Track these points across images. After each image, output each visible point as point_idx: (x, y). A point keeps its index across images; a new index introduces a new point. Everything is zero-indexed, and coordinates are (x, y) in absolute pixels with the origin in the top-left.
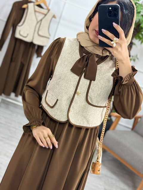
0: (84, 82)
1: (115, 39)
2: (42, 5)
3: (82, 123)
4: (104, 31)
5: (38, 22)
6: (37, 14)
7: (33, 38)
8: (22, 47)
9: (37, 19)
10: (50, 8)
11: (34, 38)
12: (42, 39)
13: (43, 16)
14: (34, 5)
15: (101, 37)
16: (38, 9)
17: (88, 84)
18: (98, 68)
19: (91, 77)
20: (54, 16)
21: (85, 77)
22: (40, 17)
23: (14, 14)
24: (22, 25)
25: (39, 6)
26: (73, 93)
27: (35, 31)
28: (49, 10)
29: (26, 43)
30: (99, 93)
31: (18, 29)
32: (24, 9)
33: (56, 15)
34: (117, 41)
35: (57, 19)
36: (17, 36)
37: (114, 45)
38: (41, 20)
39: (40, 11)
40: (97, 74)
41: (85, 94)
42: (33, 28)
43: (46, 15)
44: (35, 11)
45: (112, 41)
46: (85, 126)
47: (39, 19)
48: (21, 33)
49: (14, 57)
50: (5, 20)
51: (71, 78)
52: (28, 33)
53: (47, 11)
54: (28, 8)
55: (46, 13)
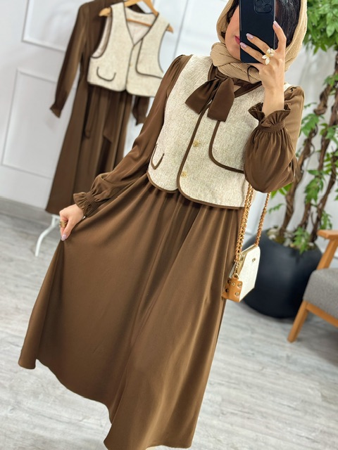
0: (208, 124)
1: (270, 50)
2: (142, 5)
3: (202, 195)
4: (249, 36)
5: (134, 46)
6: (132, 27)
7: (127, 82)
8: (104, 102)
9: (132, 39)
10: (156, 8)
11: (129, 79)
12: (145, 80)
13: (146, 29)
14: (124, 7)
15: (245, 46)
16: (132, 15)
17: (214, 128)
18: (234, 103)
19: (220, 115)
20: (169, 29)
21: (209, 116)
22: (139, 32)
23: (82, 32)
24: (101, 55)
25: (135, 8)
26: (188, 142)
27: (129, 65)
28: (157, 16)
29: (111, 93)
30: (231, 145)
31: (94, 64)
32: (104, 18)
33: (172, 25)
34: (272, 55)
35: (175, 34)
36: (93, 79)
37: (267, 61)
38: (142, 39)
39: (137, 20)
40: (231, 110)
41: (208, 145)
42: (126, 59)
43: (150, 27)
44: (128, 21)
45: (264, 54)
46: (208, 201)
47: (137, 37)
48: (101, 74)
49: (88, 127)
50: (64, 48)
51: (185, 117)
52: (115, 71)
53: (152, 17)
54: (111, 16)
55: (150, 23)
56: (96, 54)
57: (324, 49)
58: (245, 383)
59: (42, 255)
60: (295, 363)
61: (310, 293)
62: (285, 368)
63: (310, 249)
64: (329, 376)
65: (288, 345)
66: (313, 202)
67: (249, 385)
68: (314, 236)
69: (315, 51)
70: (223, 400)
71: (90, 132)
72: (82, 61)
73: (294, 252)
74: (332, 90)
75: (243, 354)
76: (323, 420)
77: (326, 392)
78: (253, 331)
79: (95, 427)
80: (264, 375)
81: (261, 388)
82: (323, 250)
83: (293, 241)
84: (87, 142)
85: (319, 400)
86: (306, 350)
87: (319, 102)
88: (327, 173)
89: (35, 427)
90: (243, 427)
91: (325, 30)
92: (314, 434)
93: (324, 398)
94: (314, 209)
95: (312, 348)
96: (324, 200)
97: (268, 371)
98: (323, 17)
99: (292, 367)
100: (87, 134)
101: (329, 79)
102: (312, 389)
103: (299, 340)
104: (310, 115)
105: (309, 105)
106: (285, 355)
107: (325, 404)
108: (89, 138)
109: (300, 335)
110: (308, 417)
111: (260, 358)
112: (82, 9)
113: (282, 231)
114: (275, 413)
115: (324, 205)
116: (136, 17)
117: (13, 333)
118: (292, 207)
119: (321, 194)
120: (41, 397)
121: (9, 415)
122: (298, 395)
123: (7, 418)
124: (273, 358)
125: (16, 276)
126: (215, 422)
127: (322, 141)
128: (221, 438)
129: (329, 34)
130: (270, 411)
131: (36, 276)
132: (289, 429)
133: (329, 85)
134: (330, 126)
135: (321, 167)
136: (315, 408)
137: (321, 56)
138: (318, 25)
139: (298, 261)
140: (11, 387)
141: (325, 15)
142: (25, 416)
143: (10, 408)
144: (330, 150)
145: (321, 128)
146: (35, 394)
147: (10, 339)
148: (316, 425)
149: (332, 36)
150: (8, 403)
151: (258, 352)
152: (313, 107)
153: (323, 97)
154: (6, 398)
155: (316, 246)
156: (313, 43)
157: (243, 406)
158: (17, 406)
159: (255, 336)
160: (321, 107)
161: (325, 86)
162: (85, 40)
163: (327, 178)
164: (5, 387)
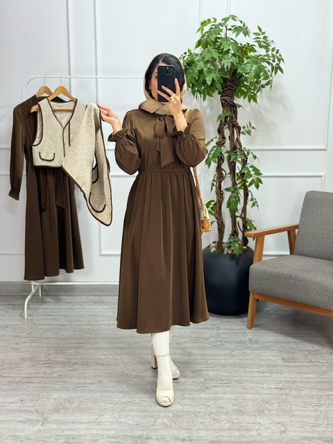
2: (62, 96)
4: (163, 87)
5: (64, 129)
6: (58, 115)
9: (61, 124)
10: (74, 96)
13: (70, 114)
14: (49, 101)
16: (56, 105)
22: (65, 118)
23: (21, 128)
24: (40, 142)
25: (57, 100)
28: (76, 102)
31: (36, 150)
32: (35, 113)
36: (38, 162)
38: (69, 122)
39: (61, 108)
43: (73, 111)
44: (54, 111)
47: (64, 122)
48: (43, 157)
52: (54, 152)
53: (72, 104)
54: (40, 110)
55: (72, 108)
56: (35, 143)
57: (210, 95)
58: (219, 365)
59: (30, 318)
60: (256, 342)
61: (253, 284)
62: (249, 347)
63: (245, 251)
64: (285, 345)
65: (249, 331)
66: (237, 214)
67: (223, 366)
68: (245, 241)
69: (204, 99)
70: (205, 380)
71: (45, 205)
72: (26, 152)
73: (233, 256)
74: (225, 125)
75: (213, 346)
76: (286, 375)
77: (285, 356)
78: (218, 329)
79: (110, 420)
80: (233, 356)
81: (234, 365)
82: (253, 248)
83: (229, 247)
84: (45, 214)
85: (280, 362)
86: (263, 331)
87: (218, 136)
88: (240, 188)
89: (63, 431)
90: (225, 393)
91: (205, 81)
92: (281, 385)
93: (284, 360)
94: (239, 220)
95: (267, 329)
96: (244, 210)
97: (237, 352)
98: (201, 72)
99: (255, 346)
100: (44, 207)
101: (220, 117)
102: (274, 356)
103: (257, 326)
104: (214, 147)
105: (212, 140)
106: (247, 339)
107: (285, 364)
108: (45, 211)
109: (255, 323)
110: (274, 375)
111: (228, 345)
112: (16, 111)
113: (220, 243)
114: (247, 379)
115: (245, 214)
116: (60, 106)
117: (25, 376)
118: (222, 223)
119: (240, 206)
120: (62, 411)
121: (41, 428)
122: (263, 363)
123: (40, 430)
124: (238, 343)
125: (14, 337)
126: (202, 395)
127: (229, 164)
128: (210, 404)
129: (209, 83)
130: (243, 378)
131: (31, 332)
132: (261, 386)
133: (221, 121)
134: (231, 151)
135: (234, 184)
136: (278, 368)
137: (210, 101)
138: (199, 78)
139: (237, 263)
140: (37, 411)
141: (202, 70)
142: (54, 426)
143: (40, 424)
144: (237, 171)
145: (226, 155)
146: (57, 411)
147: (25, 380)
148: (282, 379)
149: (212, 84)
150: (38, 421)
151: (225, 342)
152: (215, 141)
153: (220, 131)
154: (35, 418)
155: (249, 248)
156: (200, 93)
157: (222, 380)
158: (45, 421)
159: (220, 331)
160: (221, 140)
161: (219, 122)
162: (24, 134)
163: (241, 192)
164: (32, 412)
